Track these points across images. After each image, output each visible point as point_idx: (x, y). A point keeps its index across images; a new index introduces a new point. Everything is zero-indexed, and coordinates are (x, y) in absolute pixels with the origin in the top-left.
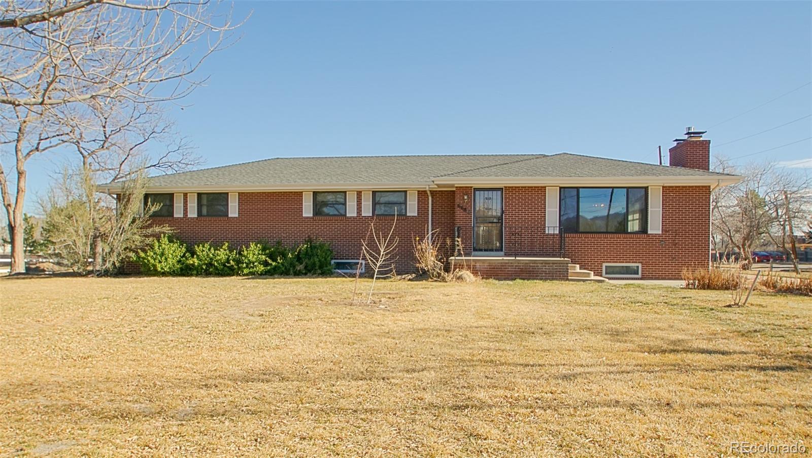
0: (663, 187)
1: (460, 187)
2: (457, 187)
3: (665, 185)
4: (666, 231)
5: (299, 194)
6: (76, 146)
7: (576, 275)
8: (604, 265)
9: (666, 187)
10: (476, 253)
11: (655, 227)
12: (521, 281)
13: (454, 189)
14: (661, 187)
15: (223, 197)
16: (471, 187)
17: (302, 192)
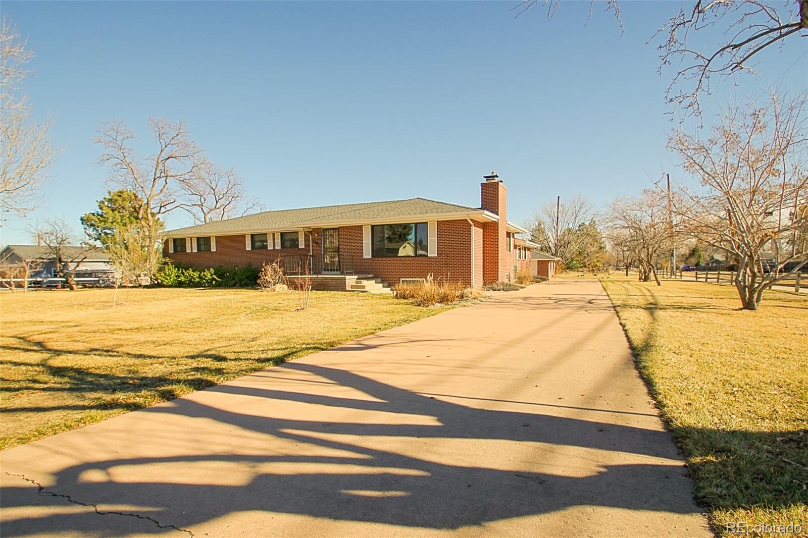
0: (438, 222)
1: (314, 229)
2: (312, 229)
3: (439, 220)
4: (441, 255)
5: (244, 236)
6: (200, 208)
7: (356, 287)
8: (401, 279)
9: (440, 221)
10: (326, 272)
11: (432, 252)
12: (315, 291)
13: (311, 230)
14: (436, 222)
15: (207, 240)
16: (321, 228)
17: (245, 235)
